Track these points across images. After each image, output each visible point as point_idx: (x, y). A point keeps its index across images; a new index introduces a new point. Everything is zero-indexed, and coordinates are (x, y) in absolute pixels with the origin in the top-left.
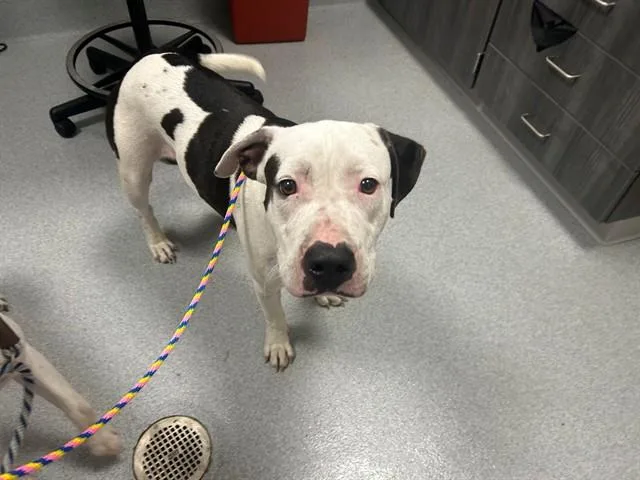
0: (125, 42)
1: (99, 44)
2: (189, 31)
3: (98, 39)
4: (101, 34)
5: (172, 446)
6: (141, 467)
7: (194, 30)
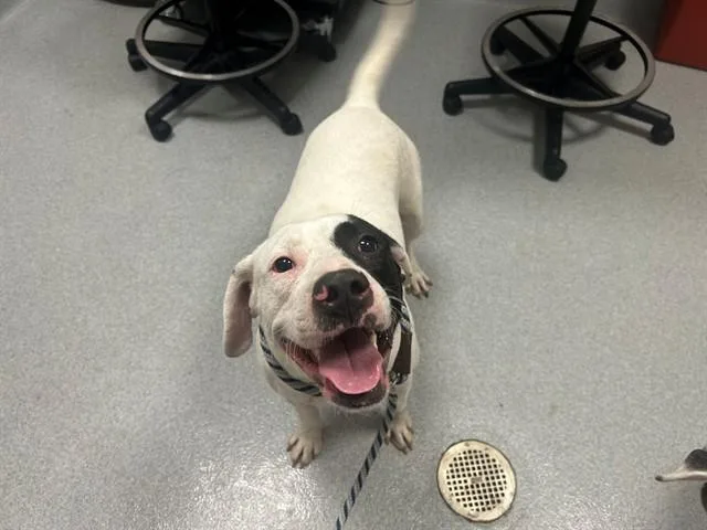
0: (543, 29)
1: (517, 28)
2: (619, 35)
3: (519, 21)
4: (523, 17)
5: (477, 471)
6: (445, 475)
7: (625, 37)
